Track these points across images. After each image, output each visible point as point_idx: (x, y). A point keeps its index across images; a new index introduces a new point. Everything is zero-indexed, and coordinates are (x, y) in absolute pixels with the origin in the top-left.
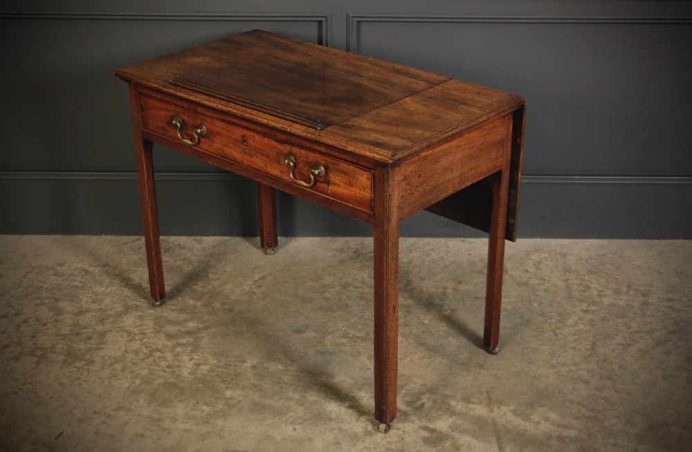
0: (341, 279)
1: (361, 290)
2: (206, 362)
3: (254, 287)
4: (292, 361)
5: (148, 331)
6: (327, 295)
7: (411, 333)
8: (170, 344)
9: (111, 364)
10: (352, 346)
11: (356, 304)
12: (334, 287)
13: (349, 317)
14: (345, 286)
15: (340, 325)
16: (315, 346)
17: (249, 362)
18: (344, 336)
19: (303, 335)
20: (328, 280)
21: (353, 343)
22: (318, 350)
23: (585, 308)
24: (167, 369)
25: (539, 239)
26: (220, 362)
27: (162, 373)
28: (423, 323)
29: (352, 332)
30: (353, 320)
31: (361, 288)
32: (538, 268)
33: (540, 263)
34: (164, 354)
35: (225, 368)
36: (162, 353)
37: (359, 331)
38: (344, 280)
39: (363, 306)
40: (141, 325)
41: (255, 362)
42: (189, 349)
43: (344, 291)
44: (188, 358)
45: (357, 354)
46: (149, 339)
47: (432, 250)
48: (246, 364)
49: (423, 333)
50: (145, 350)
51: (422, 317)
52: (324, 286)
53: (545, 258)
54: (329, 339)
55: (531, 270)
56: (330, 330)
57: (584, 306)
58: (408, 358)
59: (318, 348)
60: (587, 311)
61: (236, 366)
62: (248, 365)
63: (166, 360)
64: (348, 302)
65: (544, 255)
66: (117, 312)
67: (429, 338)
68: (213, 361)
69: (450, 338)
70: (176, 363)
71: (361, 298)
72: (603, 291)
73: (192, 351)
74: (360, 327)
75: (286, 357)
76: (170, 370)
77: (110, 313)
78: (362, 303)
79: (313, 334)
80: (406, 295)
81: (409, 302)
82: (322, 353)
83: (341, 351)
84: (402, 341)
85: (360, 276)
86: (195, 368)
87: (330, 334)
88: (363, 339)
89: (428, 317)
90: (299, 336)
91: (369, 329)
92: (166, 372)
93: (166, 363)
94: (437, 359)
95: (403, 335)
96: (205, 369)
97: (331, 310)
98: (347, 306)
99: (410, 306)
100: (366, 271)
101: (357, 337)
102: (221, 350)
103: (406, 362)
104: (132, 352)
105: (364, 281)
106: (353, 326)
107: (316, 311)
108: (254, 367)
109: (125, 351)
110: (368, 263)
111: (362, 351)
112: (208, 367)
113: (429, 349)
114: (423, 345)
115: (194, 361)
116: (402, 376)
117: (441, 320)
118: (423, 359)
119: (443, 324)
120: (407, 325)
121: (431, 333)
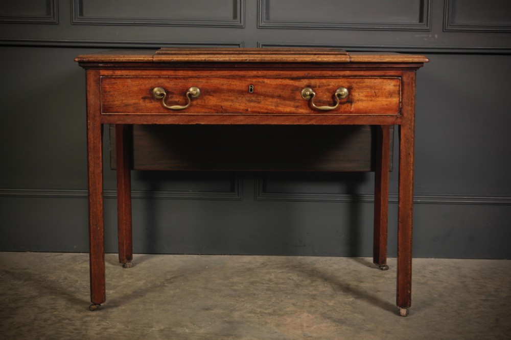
0: (249, 279)
3: (166, 283)
4: (199, 327)
5: (59, 307)
6: (236, 288)
7: (316, 311)
8: (80, 315)
9: (19, 327)
10: (259, 318)
11: (263, 293)
12: (242, 283)
13: (256, 301)
14: (252, 283)
15: (248, 305)
16: (223, 318)
18: (251, 312)
19: (211, 311)
20: (236, 279)
21: (260, 317)
23: (484, 298)
25: (433, 259)
26: (128, 327)
27: (69, 334)
28: (328, 305)
29: (259, 310)
30: (260, 303)
31: (268, 284)
32: (435, 275)
33: (436, 271)
34: (73, 322)
35: (132, 331)
36: (70, 321)
37: (266, 309)
38: (252, 280)
39: (270, 294)
40: (54, 304)
41: (162, 327)
42: (98, 319)
43: (251, 286)
44: (96, 324)
45: (264, 323)
46: (59, 312)
47: (334, 263)
48: (153, 329)
49: (328, 311)
50: (54, 318)
51: (326, 301)
52: (233, 283)
53: (440, 269)
54: (236, 314)
55: (428, 276)
56: (237, 309)
58: (315, 326)
59: (226, 319)
60: (487, 300)
61: (144, 329)
64: (255, 292)
66: (31, 296)
67: (334, 314)
68: (120, 326)
69: (356, 315)
70: (84, 327)
71: (268, 290)
72: (499, 288)
73: (100, 320)
74: (267, 307)
75: (194, 325)
76: (77, 331)
77: (24, 296)
78: (269, 292)
79: (221, 311)
80: (311, 288)
81: (314, 292)
82: (229, 322)
83: (249, 321)
84: (308, 316)
85: (267, 277)
86: (102, 330)
87: (237, 311)
88: (270, 314)
89: (333, 301)
90: (207, 312)
91: (276, 308)
92: (72, 332)
93: (74, 327)
94: (344, 327)
95: (309, 312)
96: (111, 331)
97: (239, 296)
98: (254, 294)
99: (315, 295)
100: (273, 274)
101: (264, 313)
102: (130, 320)
103: (313, 328)
104: (41, 320)
105: (270, 280)
106: (260, 306)
107: (224, 297)
108: (162, 331)
109: (35, 319)
110: (274, 270)
111: (269, 321)
112: (115, 330)
113: (335, 321)
114: (329, 318)
115: (102, 326)
116: (309, 337)
117: (345, 304)
118: (329, 327)
119: (347, 306)
120: (312, 306)
121: (337, 311)
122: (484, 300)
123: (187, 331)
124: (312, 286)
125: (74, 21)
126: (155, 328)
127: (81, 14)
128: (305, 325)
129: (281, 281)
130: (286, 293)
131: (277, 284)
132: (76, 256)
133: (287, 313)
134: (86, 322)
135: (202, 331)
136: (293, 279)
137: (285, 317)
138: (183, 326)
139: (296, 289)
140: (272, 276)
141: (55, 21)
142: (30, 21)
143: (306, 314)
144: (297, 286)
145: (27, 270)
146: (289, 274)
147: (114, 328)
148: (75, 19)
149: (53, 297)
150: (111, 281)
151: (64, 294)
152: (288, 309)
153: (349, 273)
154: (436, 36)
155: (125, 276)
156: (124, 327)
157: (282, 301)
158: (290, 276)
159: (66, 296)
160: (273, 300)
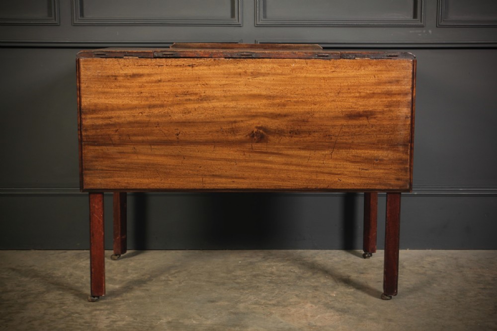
0: (252, 272)
1: (270, 278)
2: (123, 320)
3: (170, 277)
4: (206, 318)
5: (67, 302)
6: (239, 281)
7: (319, 301)
8: (89, 309)
9: (30, 321)
10: (263, 309)
11: (266, 286)
12: (245, 277)
13: (260, 293)
14: (255, 276)
15: (252, 297)
16: (228, 310)
17: (164, 319)
18: (256, 303)
19: (217, 303)
20: (238, 273)
21: (265, 308)
22: (232, 312)
23: (483, 287)
24: (85, 324)
25: (430, 250)
26: (136, 320)
27: (80, 327)
28: (330, 296)
29: (263, 301)
30: (264, 294)
31: (271, 276)
32: (433, 266)
33: (434, 262)
34: (82, 315)
35: (141, 323)
36: (80, 314)
37: (270, 300)
38: (254, 273)
39: (273, 286)
40: (62, 299)
41: (170, 319)
42: (106, 312)
43: (254, 278)
44: (105, 317)
45: (269, 314)
46: (68, 306)
47: (334, 256)
48: (161, 321)
49: (331, 301)
50: (63, 313)
51: (328, 292)
52: (235, 276)
53: (438, 260)
54: (241, 306)
55: (426, 267)
56: (242, 300)
57: (481, 286)
58: (319, 316)
59: (231, 311)
60: (485, 289)
61: (152, 322)
62: (164, 320)
63: (83, 319)
64: (258, 284)
65: (436, 259)
66: (39, 292)
67: (337, 304)
68: (128, 319)
69: (358, 304)
70: (93, 320)
71: (270, 282)
73: (109, 314)
74: (271, 298)
75: (201, 316)
76: (87, 324)
77: (32, 292)
78: (272, 285)
79: (226, 303)
80: (313, 280)
81: (316, 284)
82: (235, 314)
83: (254, 312)
84: (312, 306)
85: (270, 270)
86: (111, 323)
87: (242, 302)
88: (274, 305)
89: (335, 292)
90: (213, 304)
91: (279, 299)
92: (83, 325)
93: (84, 321)
94: (347, 316)
95: (312, 303)
96: (121, 323)
97: (243, 289)
98: (258, 287)
99: (317, 286)
100: (274, 267)
101: (268, 304)
102: (138, 313)
103: (317, 318)
104: (51, 314)
105: (272, 273)
106: (264, 298)
107: (228, 290)
108: (169, 322)
109: (45, 314)
110: (275, 264)
111: (274, 312)
112: (124, 323)
113: (338, 311)
114: (332, 308)
115: (111, 319)
116: (314, 326)
117: (347, 294)
118: (332, 316)
119: (349, 296)
120: (315, 297)
121: (339, 301)
122: (482, 289)
123: (194, 322)
124: (314, 278)
125: (75, 22)
126: (163, 320)
127: (82, 15)
128: (309, 315)
129: (283, 274)
130: (289, 285)
131: (279, 276)
132: (79, 254)
133: (290, 304)
134: (95, 316)
135: (209, 322)
136: (294, 272)
137: (289, 308)
138: (190, 318)
139: (298, 281)
140: (274, 269)
141: (56, 22)
142: (32, 22)
143: (309, 305)
144: (299, 278)
145: (33, 267)
146: (291, 267)
147: (124, 321)
148: (76, 20)
149: (61, 292)
150: (116, 276)
151: (71, 289)
152: (291, 300)
153: (349, 265)
154: (430, 32)
155: (130, 271)
156: (132, 319)
157: (285, 292)
158: (292, 269)
159: (73, 291)
160: (277, 292)
